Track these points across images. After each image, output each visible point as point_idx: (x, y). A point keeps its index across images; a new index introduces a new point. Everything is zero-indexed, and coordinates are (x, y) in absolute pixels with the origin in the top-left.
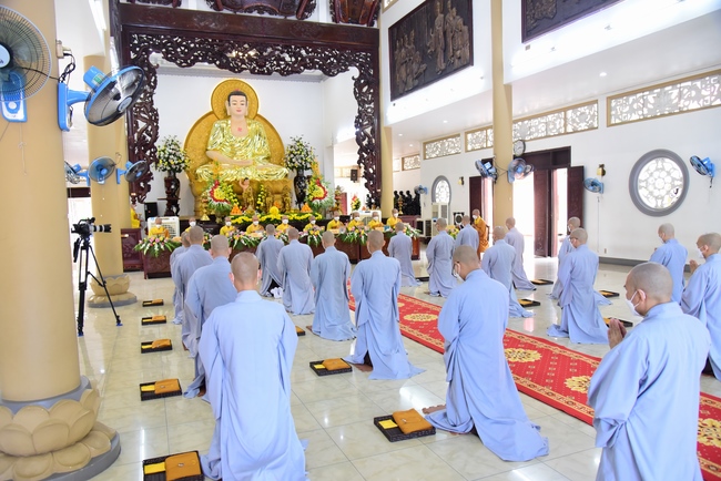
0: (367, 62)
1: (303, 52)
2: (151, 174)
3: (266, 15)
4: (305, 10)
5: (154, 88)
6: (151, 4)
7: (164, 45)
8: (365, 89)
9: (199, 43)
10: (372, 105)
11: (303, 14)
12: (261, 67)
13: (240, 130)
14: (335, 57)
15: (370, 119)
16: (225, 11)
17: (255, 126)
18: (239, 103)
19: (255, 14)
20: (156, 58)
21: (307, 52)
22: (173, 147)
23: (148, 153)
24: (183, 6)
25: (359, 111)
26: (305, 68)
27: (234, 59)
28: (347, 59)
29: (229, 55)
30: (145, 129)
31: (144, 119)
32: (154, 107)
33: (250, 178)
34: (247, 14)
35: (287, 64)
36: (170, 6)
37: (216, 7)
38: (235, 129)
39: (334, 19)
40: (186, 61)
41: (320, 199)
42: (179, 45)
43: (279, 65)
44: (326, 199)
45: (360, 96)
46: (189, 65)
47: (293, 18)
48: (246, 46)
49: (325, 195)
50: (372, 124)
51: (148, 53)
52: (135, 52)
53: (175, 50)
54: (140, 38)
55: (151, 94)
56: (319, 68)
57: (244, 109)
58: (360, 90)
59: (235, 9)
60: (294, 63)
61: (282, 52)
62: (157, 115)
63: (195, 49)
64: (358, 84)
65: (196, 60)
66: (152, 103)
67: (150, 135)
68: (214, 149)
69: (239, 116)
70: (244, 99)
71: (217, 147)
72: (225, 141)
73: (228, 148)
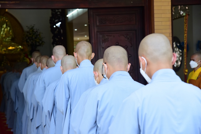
10: (60, 10)
15: (59, 18)
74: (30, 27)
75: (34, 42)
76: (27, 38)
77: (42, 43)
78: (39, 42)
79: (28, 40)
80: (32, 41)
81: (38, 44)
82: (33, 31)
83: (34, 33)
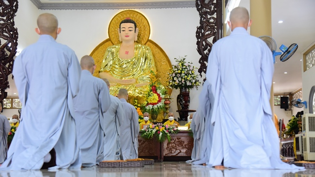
2: (8, 83)
5: (16, 11)
10: (215, 16)
13: (127, 53)
15: (212, 28)
17: (142, 49)
18: (127, 30)
23: (7, 66)
25: (201, 22)
30: (6, 46)
31: (5, 38)
32: (15, 27)
38: (123, 52)
41: (153, 104)
44: (160, 104)
45: (202, 7)
49: (159, 101)
50: (214, 34)
55: (13, 16)
57: (133, 35)
58: (203, 1)
62: (17, 33)
66: (13, 23)
67: (9, 50)
68: (105, 72)
69: (127, 41)
70: (132, 25)
71: (108, 69)
72: (114, 63)
73: (117, 70)
74: (180, 60)
75: (183, 80)
76: (174, 75)
77: (195, 82)
78: (190, 81)
79: (175, 79)
80: (180, 79)
81: (188, 84)
82: (183, 65)
83: (184, 67)
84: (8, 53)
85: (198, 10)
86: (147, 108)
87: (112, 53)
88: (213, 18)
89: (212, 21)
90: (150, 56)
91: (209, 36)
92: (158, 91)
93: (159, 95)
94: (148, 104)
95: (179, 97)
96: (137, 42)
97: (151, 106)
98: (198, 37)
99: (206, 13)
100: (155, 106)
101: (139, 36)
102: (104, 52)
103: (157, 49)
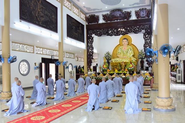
0: (148, 28)
1: (128, 28)
3: (119, 21)
4: (129, 17)
5: (93, 42)
6: (92, 24)
7: (95, 32)
8: (147, 36)
9: (103, 30)
10: (149, 40)
11: (128, 18)
12: (117, 34)
14: (137, 28)
15: (148, 44)
16: (109, 22)
17: (129, 47)
19: (116, 21)
20: (93, 35)
21: (130, 28)
22: (108, 54)
23: (91, 57)
24: (99, 23)
25: (145, 42)
26: (129, 32)
27: (111, 33)
28: (141, 28)
29: (109, 32)
30: (91, 51)
31: (91, 49)
33: (124, 62)
34: (114, 21)
35: (124, 32)
36: (96, 23)
37: (106, 21)
39: (137, 18)
40: (100, 35)
42: (98, 32)
43: (122, 33)
45: (145, 38)
46: (100, 36)
47: (126, 20)
48: (114, 29)
50: (149, 46)
51: (92, 34)
52: (89, 35)
53: (97, 33)
54: (90, 32)
55: (92, 43)
56: (133, 32)
58: (145, 36)
59: (111, 21)
60: (126, 32)
61: (123, 29)
62: (93, 48)
63: (102, 32)
64: (145, 35)
65: (102, 34)
66: (92, 45)
67: (92, 53)
68: (119, 54)
69: (125, 45)
70: (126, 40)
71: (119, 53)
72: (121, 52)
73: (122, 54)
74: (141, 50)
79: (139, 56)
80: (141, 56)
84: (91, 54)
85: (144, 39)
86: (129, 69)
87: (121, 48)
88: (149, 41)
89: (148, 42)
90: (132, 49)
91: (148, 46)
92: (132, 64)
93: (132, 65)
94: (129, 67)
95: (141, 61)
96: (128, 45)
97: (130, 68)
98: (144, 47)
99: (146, 40)
100: (131, 68)
101: (128, 43)
102: (118, 48)
103: (134, 47)
